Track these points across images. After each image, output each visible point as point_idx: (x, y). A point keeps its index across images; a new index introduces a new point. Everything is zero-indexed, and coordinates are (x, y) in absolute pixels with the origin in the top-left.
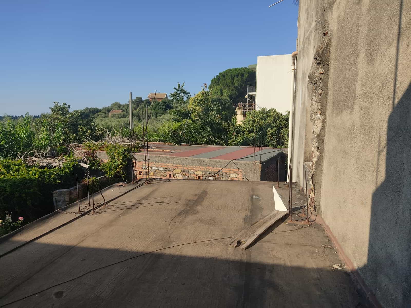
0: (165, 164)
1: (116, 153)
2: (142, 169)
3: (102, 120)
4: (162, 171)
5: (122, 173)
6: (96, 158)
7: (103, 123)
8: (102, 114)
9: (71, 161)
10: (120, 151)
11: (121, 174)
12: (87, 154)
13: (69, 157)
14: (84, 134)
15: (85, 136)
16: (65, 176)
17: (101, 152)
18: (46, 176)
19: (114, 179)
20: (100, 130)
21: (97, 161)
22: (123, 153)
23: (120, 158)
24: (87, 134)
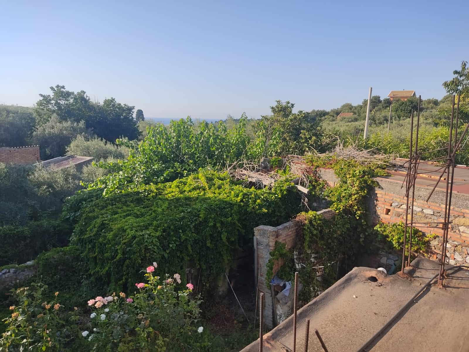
0: (438, 205)
1: (349, 174)
2: (391, 205)
3: (329, 124)
4: (430, 216)
5: (356, 207)
6: (319, 178)
7: (330, 127)
8: (329, 117)
9: (286, 181)
10: (356, 172)
11: (354, 209)
12: (308, 172)
13: (285, 173)
14: (307, 141)
15: (308, 144)
16: (274, 203)
17: (327, 170)
18: (250, 200)
19: (343, 216)
20: (327, 136)
21: (320, 184)
22: (361, 176)
23: (356, 183)
24: (310, 141)
